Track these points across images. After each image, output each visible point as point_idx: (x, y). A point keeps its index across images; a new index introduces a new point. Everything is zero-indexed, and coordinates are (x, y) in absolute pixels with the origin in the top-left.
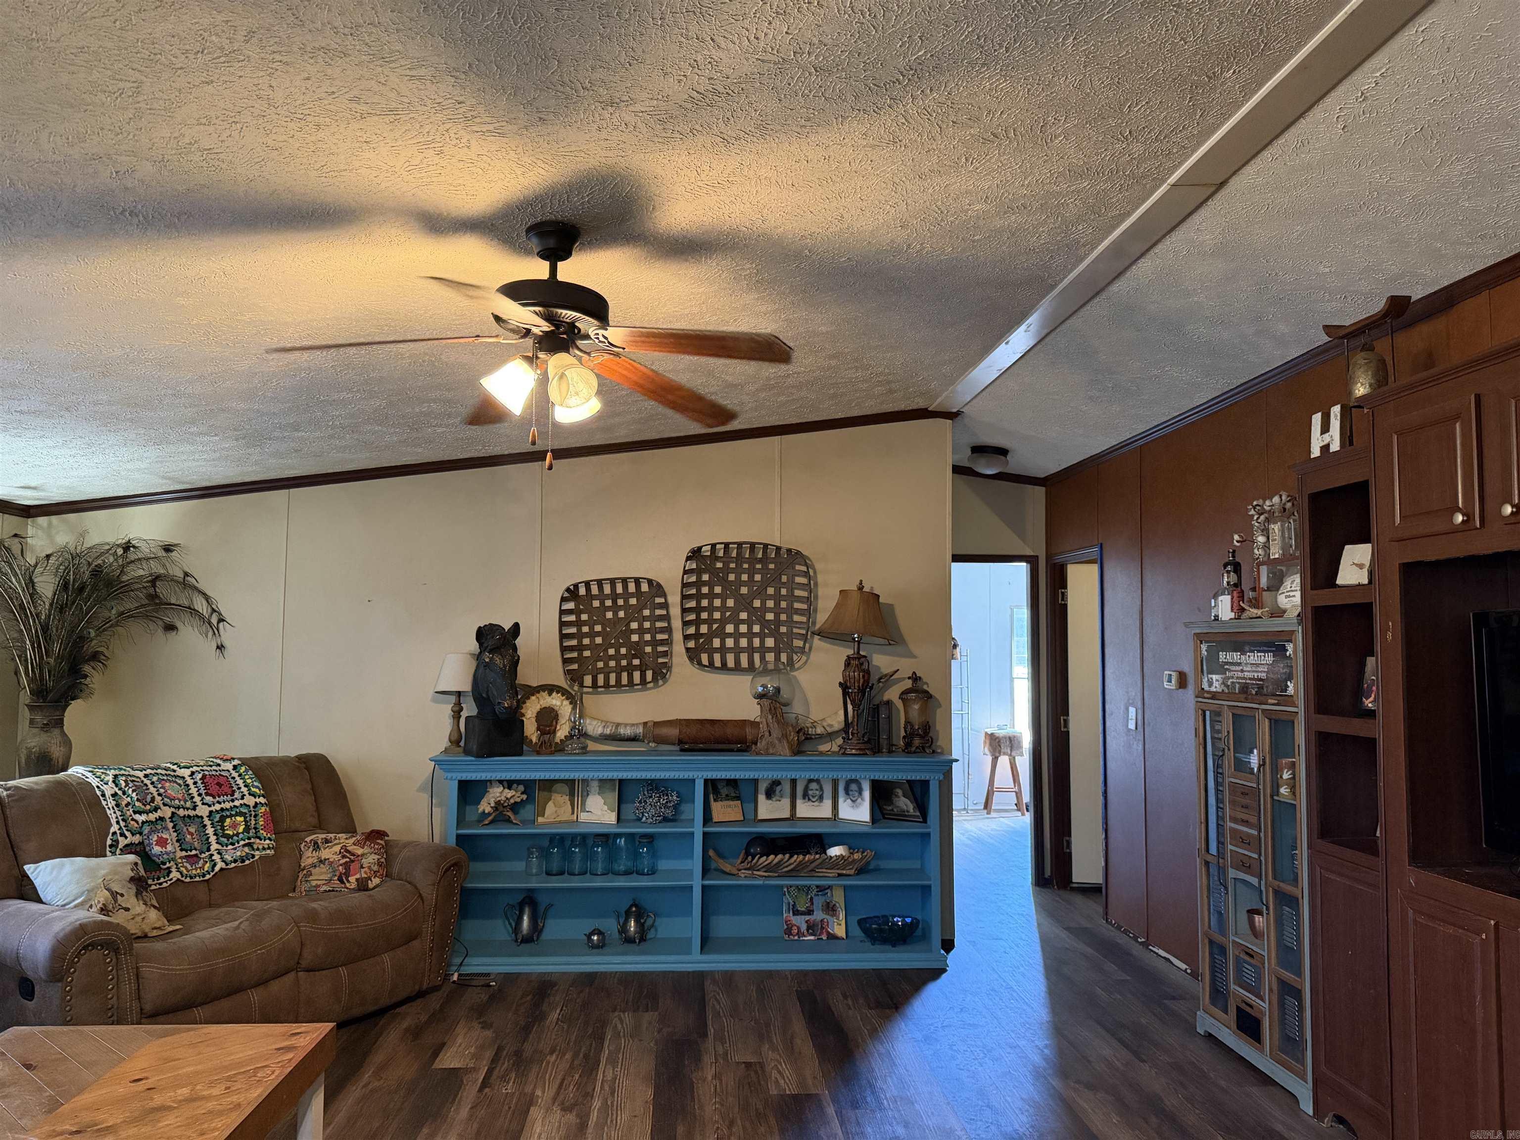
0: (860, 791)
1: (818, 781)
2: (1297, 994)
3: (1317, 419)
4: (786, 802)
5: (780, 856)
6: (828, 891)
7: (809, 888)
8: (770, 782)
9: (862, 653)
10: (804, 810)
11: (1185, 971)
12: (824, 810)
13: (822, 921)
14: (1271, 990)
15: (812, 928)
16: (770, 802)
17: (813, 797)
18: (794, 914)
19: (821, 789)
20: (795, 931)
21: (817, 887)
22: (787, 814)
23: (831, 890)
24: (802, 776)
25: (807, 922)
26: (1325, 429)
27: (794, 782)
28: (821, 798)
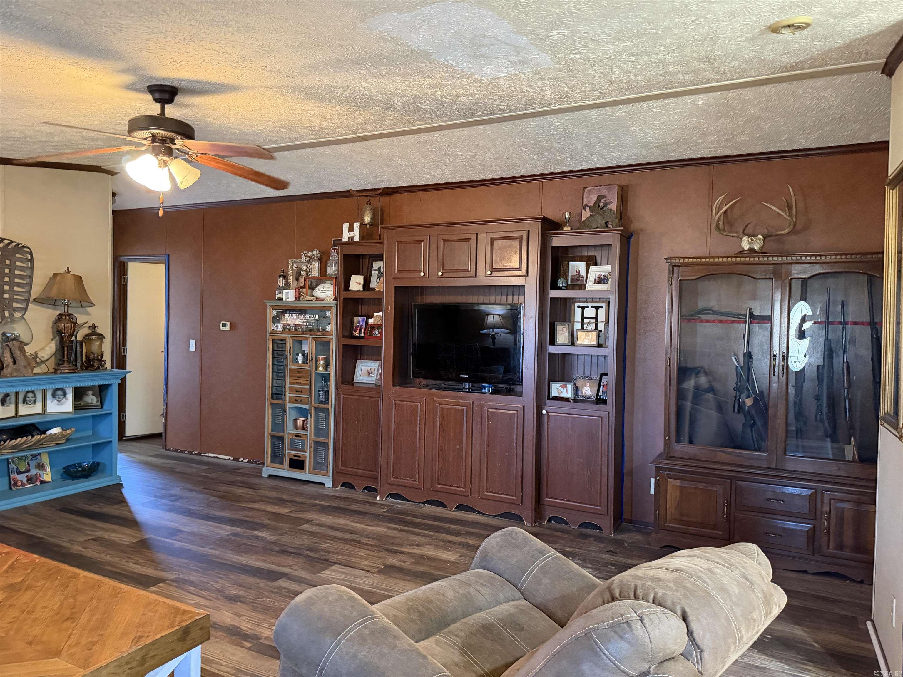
0: (65, 394)
1: (33, 392)
2: (326, 445)
3: (346, 226)
4: (13, 407)
5: (25, 438)
6: (39, 457)
7: (26, 457)
8: (3, 395)
9: (70, 312)
10: (24, 410)
11: (229, 459)
12: (38, 408)
13: (36, 474)
14: (311, 447)
15: (30, 480)
16: (3, 407)
17: (30, 402)
18: (18, 474)
19: (35, 396)
20: (19, 483)
21: (31, 455)
22: (13, 414)
23: (40, 456)
24: (22, 390)
25: (26, 477)
26: (351, 229)
27: (17, 393)
28: (35, 402)
